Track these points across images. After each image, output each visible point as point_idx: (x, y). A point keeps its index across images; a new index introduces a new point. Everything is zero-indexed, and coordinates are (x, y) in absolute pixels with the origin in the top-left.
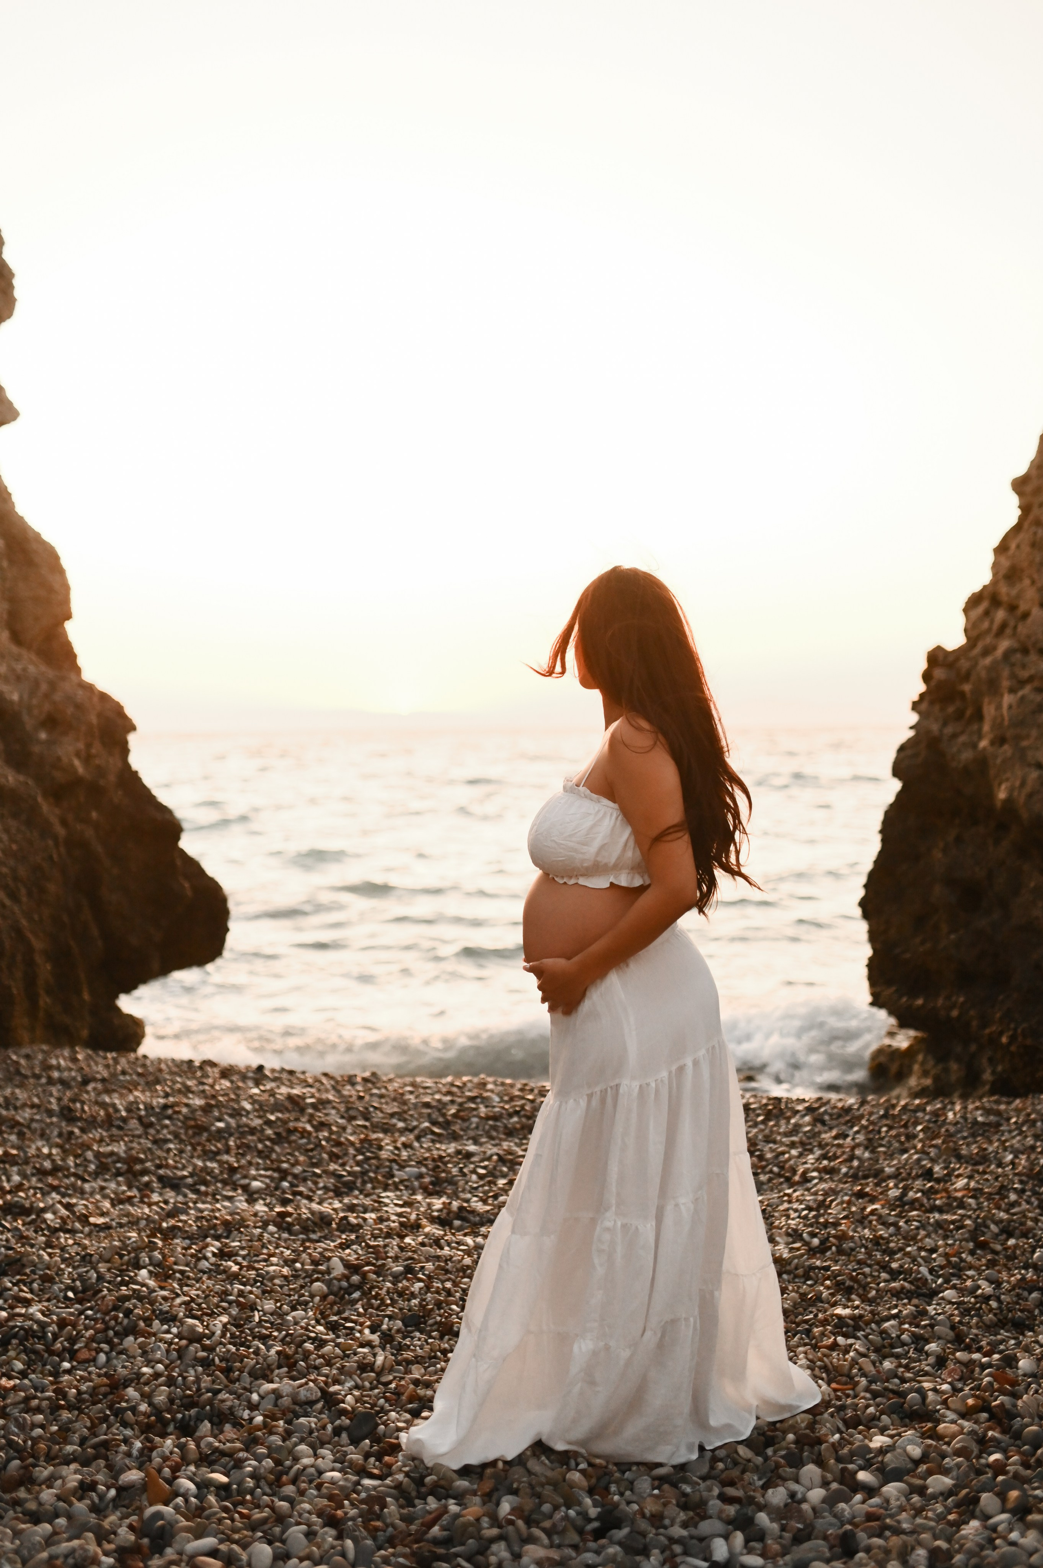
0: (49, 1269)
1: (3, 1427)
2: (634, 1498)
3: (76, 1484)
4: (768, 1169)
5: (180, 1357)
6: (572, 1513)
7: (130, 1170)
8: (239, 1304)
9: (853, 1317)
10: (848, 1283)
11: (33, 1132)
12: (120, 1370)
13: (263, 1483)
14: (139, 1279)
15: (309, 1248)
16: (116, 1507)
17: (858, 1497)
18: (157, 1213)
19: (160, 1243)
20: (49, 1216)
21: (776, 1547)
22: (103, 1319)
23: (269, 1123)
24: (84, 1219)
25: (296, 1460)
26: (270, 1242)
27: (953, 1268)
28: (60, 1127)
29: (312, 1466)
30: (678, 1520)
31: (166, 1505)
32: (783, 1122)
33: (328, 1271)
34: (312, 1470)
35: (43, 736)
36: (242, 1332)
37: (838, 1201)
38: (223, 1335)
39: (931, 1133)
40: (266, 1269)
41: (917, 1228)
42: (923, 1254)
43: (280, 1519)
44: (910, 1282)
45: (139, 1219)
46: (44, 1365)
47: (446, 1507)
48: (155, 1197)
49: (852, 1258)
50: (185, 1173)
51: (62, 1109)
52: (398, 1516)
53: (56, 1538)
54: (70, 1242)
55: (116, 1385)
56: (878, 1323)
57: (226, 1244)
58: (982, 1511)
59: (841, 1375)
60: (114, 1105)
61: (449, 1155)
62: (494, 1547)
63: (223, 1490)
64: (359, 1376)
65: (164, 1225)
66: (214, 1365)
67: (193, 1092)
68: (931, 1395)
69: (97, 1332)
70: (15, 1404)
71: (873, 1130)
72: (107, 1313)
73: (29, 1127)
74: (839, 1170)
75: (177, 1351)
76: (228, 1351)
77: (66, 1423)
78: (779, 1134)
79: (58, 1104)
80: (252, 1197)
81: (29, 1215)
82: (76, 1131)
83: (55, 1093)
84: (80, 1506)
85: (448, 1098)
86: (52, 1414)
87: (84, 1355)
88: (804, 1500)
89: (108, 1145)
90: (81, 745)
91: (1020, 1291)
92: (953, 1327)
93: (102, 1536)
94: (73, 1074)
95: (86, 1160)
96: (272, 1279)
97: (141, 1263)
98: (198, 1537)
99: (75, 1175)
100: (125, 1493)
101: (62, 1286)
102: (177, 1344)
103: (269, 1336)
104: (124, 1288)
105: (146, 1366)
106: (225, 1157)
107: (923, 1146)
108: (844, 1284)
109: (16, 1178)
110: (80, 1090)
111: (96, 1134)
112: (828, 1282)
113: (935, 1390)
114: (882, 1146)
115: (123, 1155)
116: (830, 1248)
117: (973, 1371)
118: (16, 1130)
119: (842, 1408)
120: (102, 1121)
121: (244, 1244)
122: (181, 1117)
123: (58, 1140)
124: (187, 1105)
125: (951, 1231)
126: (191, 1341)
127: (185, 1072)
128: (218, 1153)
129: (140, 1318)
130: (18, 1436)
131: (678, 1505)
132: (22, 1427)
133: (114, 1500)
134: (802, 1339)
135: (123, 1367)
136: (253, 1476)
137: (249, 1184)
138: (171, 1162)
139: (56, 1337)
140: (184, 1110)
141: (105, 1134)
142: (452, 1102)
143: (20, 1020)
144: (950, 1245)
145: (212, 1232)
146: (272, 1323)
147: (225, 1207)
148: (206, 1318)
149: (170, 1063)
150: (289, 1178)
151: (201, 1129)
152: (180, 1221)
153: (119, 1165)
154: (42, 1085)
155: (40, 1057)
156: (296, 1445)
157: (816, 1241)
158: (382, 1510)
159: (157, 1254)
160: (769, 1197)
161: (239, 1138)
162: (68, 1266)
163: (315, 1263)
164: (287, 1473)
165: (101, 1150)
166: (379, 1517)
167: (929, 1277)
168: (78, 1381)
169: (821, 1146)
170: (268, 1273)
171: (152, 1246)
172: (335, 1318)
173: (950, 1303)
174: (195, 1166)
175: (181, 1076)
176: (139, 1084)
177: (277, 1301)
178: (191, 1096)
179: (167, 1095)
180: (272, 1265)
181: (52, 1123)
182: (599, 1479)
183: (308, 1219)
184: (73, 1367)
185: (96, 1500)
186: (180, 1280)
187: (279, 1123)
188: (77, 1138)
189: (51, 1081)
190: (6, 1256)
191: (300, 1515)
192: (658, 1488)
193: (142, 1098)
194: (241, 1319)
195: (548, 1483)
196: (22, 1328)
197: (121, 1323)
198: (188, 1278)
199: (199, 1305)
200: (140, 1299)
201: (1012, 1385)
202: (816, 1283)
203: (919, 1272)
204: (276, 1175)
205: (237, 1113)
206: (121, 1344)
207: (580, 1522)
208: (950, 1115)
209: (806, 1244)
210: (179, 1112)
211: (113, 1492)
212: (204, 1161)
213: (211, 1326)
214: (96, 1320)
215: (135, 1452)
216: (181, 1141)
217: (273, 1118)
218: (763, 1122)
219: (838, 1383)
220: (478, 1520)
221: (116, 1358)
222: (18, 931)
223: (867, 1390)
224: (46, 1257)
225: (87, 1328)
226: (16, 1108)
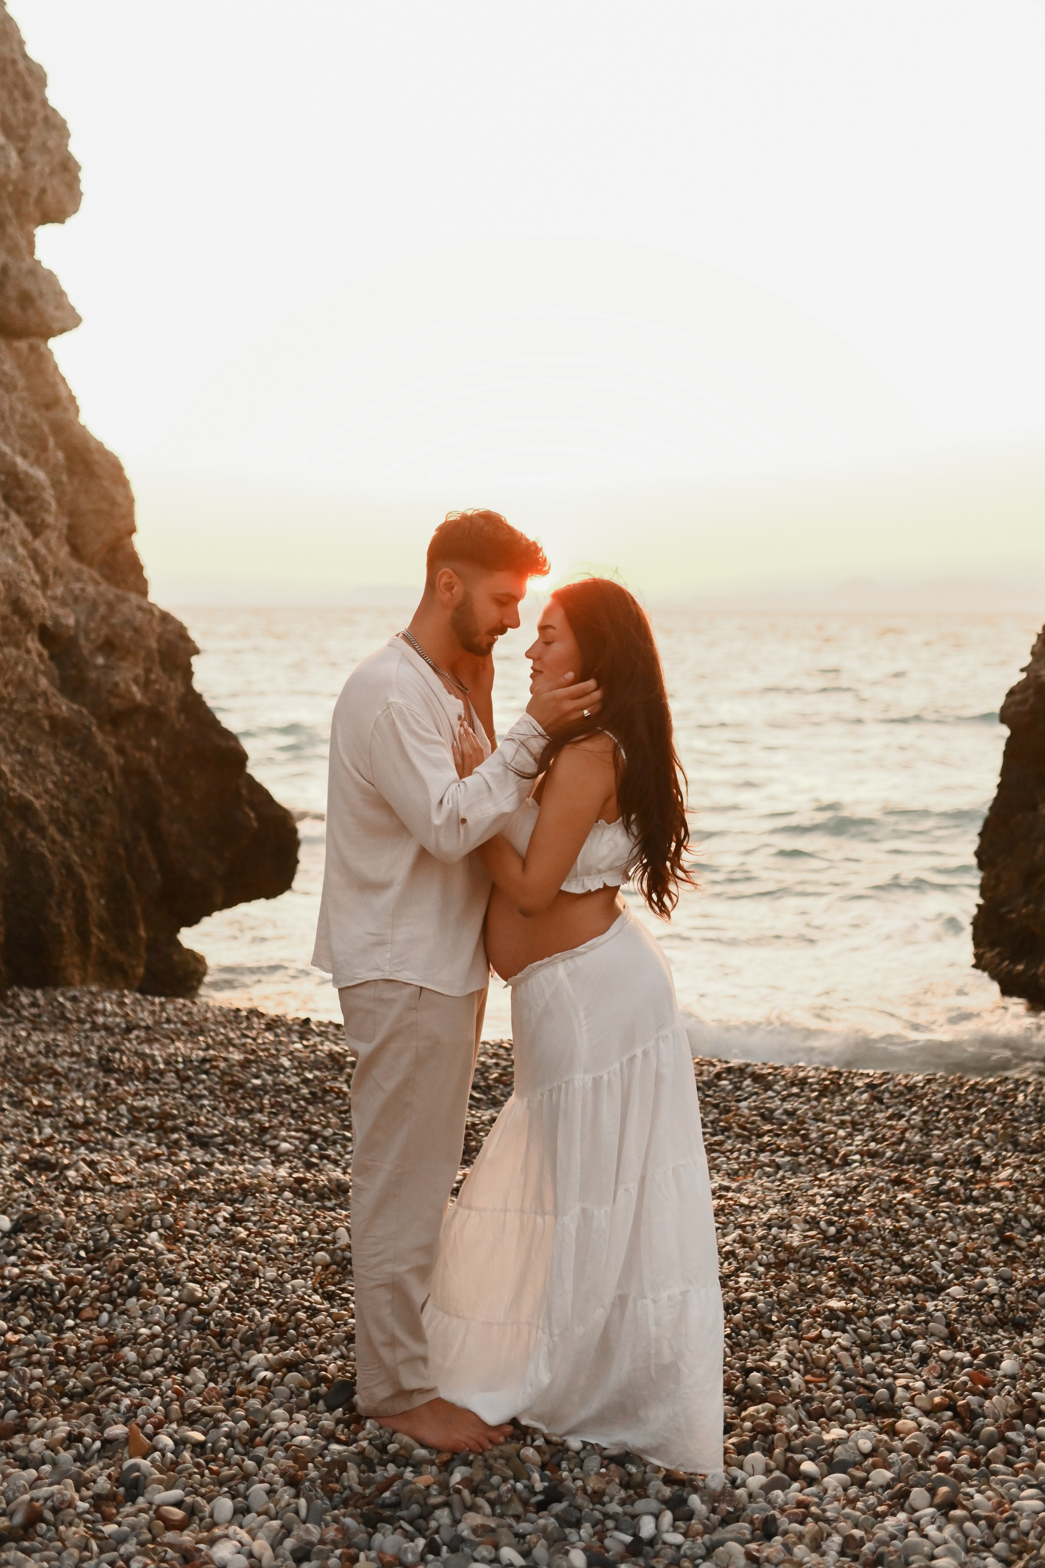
0: (63, 1227)
1: (5, 1379)
2: (581, 1476)
3: (64, 1435)
4: (810, 1150)
5: (177, 1320)
6: (519, 1486)
7: (161, 1127)
8: (241, 1270)
9: (845, 1311)
10: (853, 1274)
11: (70, 1081)
12: (119, 1329)
13: (236, 1443)
14: (148, 1241)
15: (318, 1216)
16: (100, 1458)
17: (796, 1485)
18: (179, 1174)
19: (174, 1205)
20: (71, 1173)
21: (699, 1527)
22: (109, 1279)
23: (306, 1081)
24: (105, 1178)
25: (272, 1422)
26: (283, 1208)
27: (970, 1263)
28: (97, 1078)
29: (286, 1430)
30: (617, 1498)
31: (145, 1458)
32: (838, 1099)
33: (334, 1242)
34: (286, 1433)
35: (100, 661)
36: (241, 1298)
37: (872, 1187)
38: (221, 1300)
39: (993, 1117)
40: (274, 1236)
41: (944, 1220)
42: (942, 1247)
43: (247, 1477)
44: (919, 1277)
45: (160, 1179)
46: (50, 1321)
47: (403, 1473)
48: (183, 1156)
49: (866, 1249)
50: (216, 1132)
51: (101, 1059)
52: (357, 1480)
53: (39, 1482)
54: (89, 1200)
55: (114, 1344)
56: (871, 1317)
57: (239, 1209)
58: (910, 1505)
59: (817, 1368)
60: (152, 1057)
61: (483, 1123)
62: (438, 1513)
63: (199, 1448)
64: (346, 1346)
65: (182, 1187)
66: (209, 1329)
67: (234, 1046)
68: (900, 1392)
69: (102, 1292)
70: (18, 1358)
71: (932, 1111)
72: (113, 1274)
73: (66, 1077)
74: (884, 1153)
75: (176, 1313)
76: (224, 1316)
77: (63, 1378)
78: (831, 1112)
79: (98, 1053)
80: (278, 1159)
81: (53, 1171)
82: (113, 1082)
83: (97, 1042)
84: (65, 1456)
85: (494, 1061)
86: (50, 1368)
87: (88, 1313)
88: (743, 1485)
89: (143, 1099)
90: (139, 671)
91: (1030, 1291)
92: (948, 1325)
93: (80, 1484)
94: (118, 1020)
95: (119, 1114)
96: (278, 1246)
97: (153, 1225)
98: (167, 1489)
99: (106, 1129)
100: (108, 1446)
101: (75, 1245)
102: (176, 1307)
103: (266, 1304)
104: (132, 1250)
105: (145, 1327)
106: (258, 1116)
107: (980, 1132)
108: (847, 1275)
109: (48, 1131)
110: (123, 1039)
111: (131, 1087)
112: (831, 1273)
113: (907, 1387)
114: (937, 1128)
115: (156, 1110)
116: (845, 1237)
117: (952, 1370)
118: (53, 1080)
119: (810, 1400)
120: (139, 1073)
121: (257, 1209)
122: (218, 1072)
123: (93, 1092)
124: (226, 1059)
125: (978, 1225)
126: (189, 1305)
127: (230, 1022)
128: (251, 1111)
129: (144, 1280)
130: (17, 1388)
131: (621, 1485)
132: (22, 1379)
133: (99, 1451)
134: (789, 1329)
135: (124, 1327)
136: (228, 1436)
137: (278, 1145)
138: (202, 1119)
139: (63, 1294)
140: (222, 1065)
141: (141, 1087)
142: (497, 1065)
143: (70, 959)
144: (973, 1239)
145: (229, 1196)
146: (271, 1291)
147: (247, 1170)
148: (207, 1283)
149: (217, 1012)
150: (319, 1141)
151: (237, 1085)
152: (199, 1183)
153: (151, 1120)
154: (85, 1031)
155: (86, 1000)
156: (274, 1408)
157: (832, 1230)
158: (341, 1474)
159: (169, 1218)
160: (801, 1180)
161: (274, 1096)
162: (83, 1225)
163: (322, 1232)
164: (261, 1435)
165: (135, 1104)
166: (338, 1480)
167: (941, 1271)
168: (79, 1339)
169: (872, 1127)
170: (274, 1240)
171: (165, 1209)
172: (333, 1288)
173: (955, 1299)
174: (227, 1123)
175: (225, 1027)
176: (182, 1034)
177: (279, 1268)
178: (231, 1049)
179: (208, 1047)
180: (281, 1232)
181: (89, 1073)
182: (552, 1456)
183: (325, 1186)
184: (77, 1325)
185: (82, 1451)
186: (189, 1243)
187: (316, 1082)
188: (113, 1090)
189: (95, 1027)
190: (25, 1213)
191: (265, 1474)
192: (606, 1467)
193: (183, 1050)
194: (242, 1285)
195: (501, 1457)
196: (31, 1285)
197: (126, 1284)
198: (197, 1242)
199: (202, 1269)
200: (147, 1261)
201: (986, 1386)
202: (820, 1273)
203: (930, 1266)
204: (306, 1137)
205: (275, 1070)
206: (124, 1304)
207: (525, 1494)
208: (1021, 1097)
209: (823, 1232)
210: (217, 1067)
211: (98, 1444)
212: (236, 1119)
213: (210, 1292)
214: (101, 1280)
215: (123, 1409)
216: (216, 1097)
217: (310, 1076)
218: (817, 1099)
219: (813, 1375)
220: (428, 1487)
221: (118, 1318)
222: (69, 867)
223: (840, 1383)
224: (62, 1216)
225: (92, 1288)
226: (56, 1056)
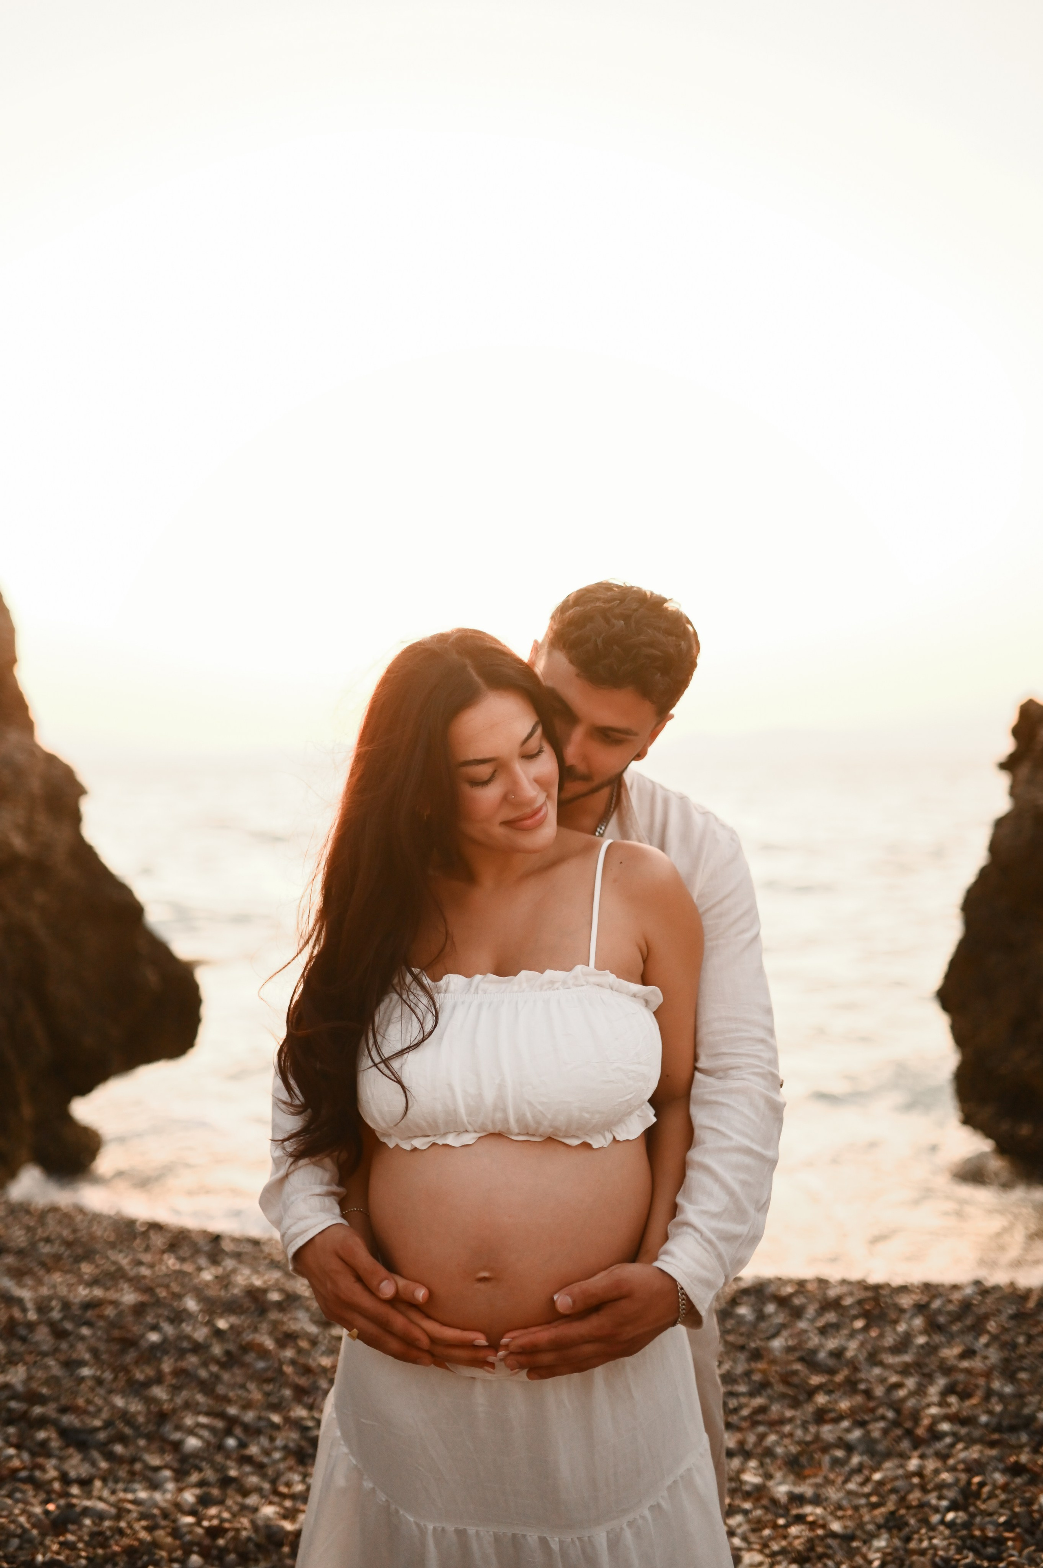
7: (24, 1417)
23: (218, 1333)
50: (97, 1423)
60: (21, 1301)
67: (125, 1280)
90: (22, 815)
106: (156, 1393)
115: (20, 1388)
122: (104, 1323)
124: (115, 1303)
127: (122, 1241)
128: (147, 1384)
138: (81, 1402)
140: (110, 1312)
151: (128, 1343)
161: (177, 1360)
174: (113, 1407)
175: (115, 1248)
178: (122, 1285)
187: (231, 1334)
193: (61, 1288)
204: (220, 1424)
210: (103, 1315)
212: (127, 1398)
216: (101, 1363)
217: (223, 1325)
